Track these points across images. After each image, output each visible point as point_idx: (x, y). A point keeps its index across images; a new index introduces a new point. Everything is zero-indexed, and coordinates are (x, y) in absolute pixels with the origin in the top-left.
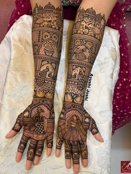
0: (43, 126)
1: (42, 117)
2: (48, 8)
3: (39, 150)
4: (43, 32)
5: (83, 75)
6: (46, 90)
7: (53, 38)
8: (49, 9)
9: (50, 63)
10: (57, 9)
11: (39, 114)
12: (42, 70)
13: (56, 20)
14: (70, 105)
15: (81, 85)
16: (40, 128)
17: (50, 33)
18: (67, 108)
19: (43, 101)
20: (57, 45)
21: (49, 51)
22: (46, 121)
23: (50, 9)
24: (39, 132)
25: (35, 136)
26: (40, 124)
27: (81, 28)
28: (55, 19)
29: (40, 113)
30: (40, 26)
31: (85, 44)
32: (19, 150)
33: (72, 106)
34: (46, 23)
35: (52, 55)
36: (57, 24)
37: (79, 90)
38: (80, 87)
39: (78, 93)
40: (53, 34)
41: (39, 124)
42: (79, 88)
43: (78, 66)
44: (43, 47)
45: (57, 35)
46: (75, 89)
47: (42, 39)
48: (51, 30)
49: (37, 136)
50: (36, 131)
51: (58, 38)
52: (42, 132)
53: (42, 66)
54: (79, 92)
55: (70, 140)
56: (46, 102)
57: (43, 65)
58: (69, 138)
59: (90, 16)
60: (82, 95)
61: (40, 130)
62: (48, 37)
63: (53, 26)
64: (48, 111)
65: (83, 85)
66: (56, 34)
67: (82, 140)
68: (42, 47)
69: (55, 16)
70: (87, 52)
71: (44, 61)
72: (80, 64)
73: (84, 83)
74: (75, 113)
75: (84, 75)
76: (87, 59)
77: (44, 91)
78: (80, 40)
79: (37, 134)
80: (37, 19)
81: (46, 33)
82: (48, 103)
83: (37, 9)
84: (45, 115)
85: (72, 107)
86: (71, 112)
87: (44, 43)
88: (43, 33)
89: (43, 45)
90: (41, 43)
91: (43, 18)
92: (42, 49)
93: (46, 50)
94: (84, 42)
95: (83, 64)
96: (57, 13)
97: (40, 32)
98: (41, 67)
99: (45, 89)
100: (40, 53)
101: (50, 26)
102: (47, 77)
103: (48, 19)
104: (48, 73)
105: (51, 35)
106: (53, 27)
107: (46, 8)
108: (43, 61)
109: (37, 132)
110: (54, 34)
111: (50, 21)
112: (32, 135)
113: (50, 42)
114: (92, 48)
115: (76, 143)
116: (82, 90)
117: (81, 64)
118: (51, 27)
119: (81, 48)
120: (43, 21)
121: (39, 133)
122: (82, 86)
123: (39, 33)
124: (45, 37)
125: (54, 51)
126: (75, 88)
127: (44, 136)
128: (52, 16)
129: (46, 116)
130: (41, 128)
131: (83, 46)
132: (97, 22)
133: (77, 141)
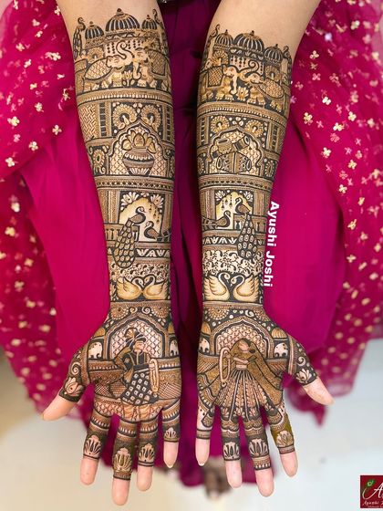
0: (149, 381)
1: (143, 357)
2: (117, 29)
3: (146, 447)
4: (114, 105)
5: (248, 214)
6: (143, 276)
7: (144, 118)
8: (122, 28)
9: (147, 197)
10: (146, 25)
11: (131, 348)
12: (123, 220)
13: (147, 61)
14: (226, 311)
15: (248, 242)
16: (139, 387)
17: (135, 106)
18: (217, 322)
19: (140, 310)
20: (161, 137)
21: (139, 160)
22: (153, 365)
23: (123, 31)
24: (137, 397)
25: (129, 409)
26: (139, 374)
27: (225, 85)
28: (145, 56)
29: (134, 343)
30: (100, 89)
31: (243, 127)
32: (88, 453)
33: (231, 313)
34: (118, 75)
35: (149, 172)
36: (151, 72)
37: (245, 258)
38: (246, 250)
39: (242, 270)
40: (144, 105)
41: (136, 376)
42: (243, 253)
43: (232, 191)
44: (119, 153)
45: (155, 106)
46: (232, 258)
47: (114, 128)
48: (134, 93)
49: (135, 411)
50: (130, 396)
51: (161, 115)
52: (147, 398)
53: (122, 208)
54: (243, 265)
55: (235, 407)
56: (148, 311)
57: (126, 207)
58: (234, 401)
59: (248, 54)
60: (255, 273)
61: (140, 392)
62: (128, 118)
63: (140, 81)
64: (157, 337)
65: (252, 243)
66: (151, 104)
67: (269, 402)
68: (117, 152)
69: (142, 46)
70: (250, 149)
71: (127, 193)
72: (236, 183)
73: (255, 236)
74: (244, 334)
75: (251, 213)
76: (255, 168)
77: (137, 282)
78: (227, 117)
79: (134, 405)
80: (89, 66)
81: (122, 105)
82: (155, 312)
83: (83, 34)
84: (149, 349)
85: (231, 317)
86: (230, 331)
87: (121, 140)
88: (113, 109)
89: (117, 146)
90: (110, 140)
91: (105, 61)
92: (117, 158)
93: (128, 158)
94: (238, 122)
95: (245, 183)
96: (146, 38)
97: (102, 105)
98: (120, 212)
99: (141, 273)
100: (113, 169)
101: (130, 81)
102: (142, 238)
103: (122, 63)
104: (143, 227)
105: (139, 111)
106: (142, 83)
107: (112, 29)
108: (123, 193)
109: (133, 398)
110: (148, 104)
111: (129, 68)
112: (120, 409)
113: (139, 134)
114: (263, 136)
115: (254, 411)
116: (251, 258)
117: (239, 182)
118: (135, 86)
119: (231, 138)
120: (108, 69)
121: (138, 402)
122: (250, 248)
123: (102, 111)
124: (122, 120)
125: (153, 160)
126: (230, 255)
127: (155, 408)
128: (132, 50)
129: (153, 351)
130: (142, 385)
131: (237, 133)
132: (269, 68)
133: (256, 406)
